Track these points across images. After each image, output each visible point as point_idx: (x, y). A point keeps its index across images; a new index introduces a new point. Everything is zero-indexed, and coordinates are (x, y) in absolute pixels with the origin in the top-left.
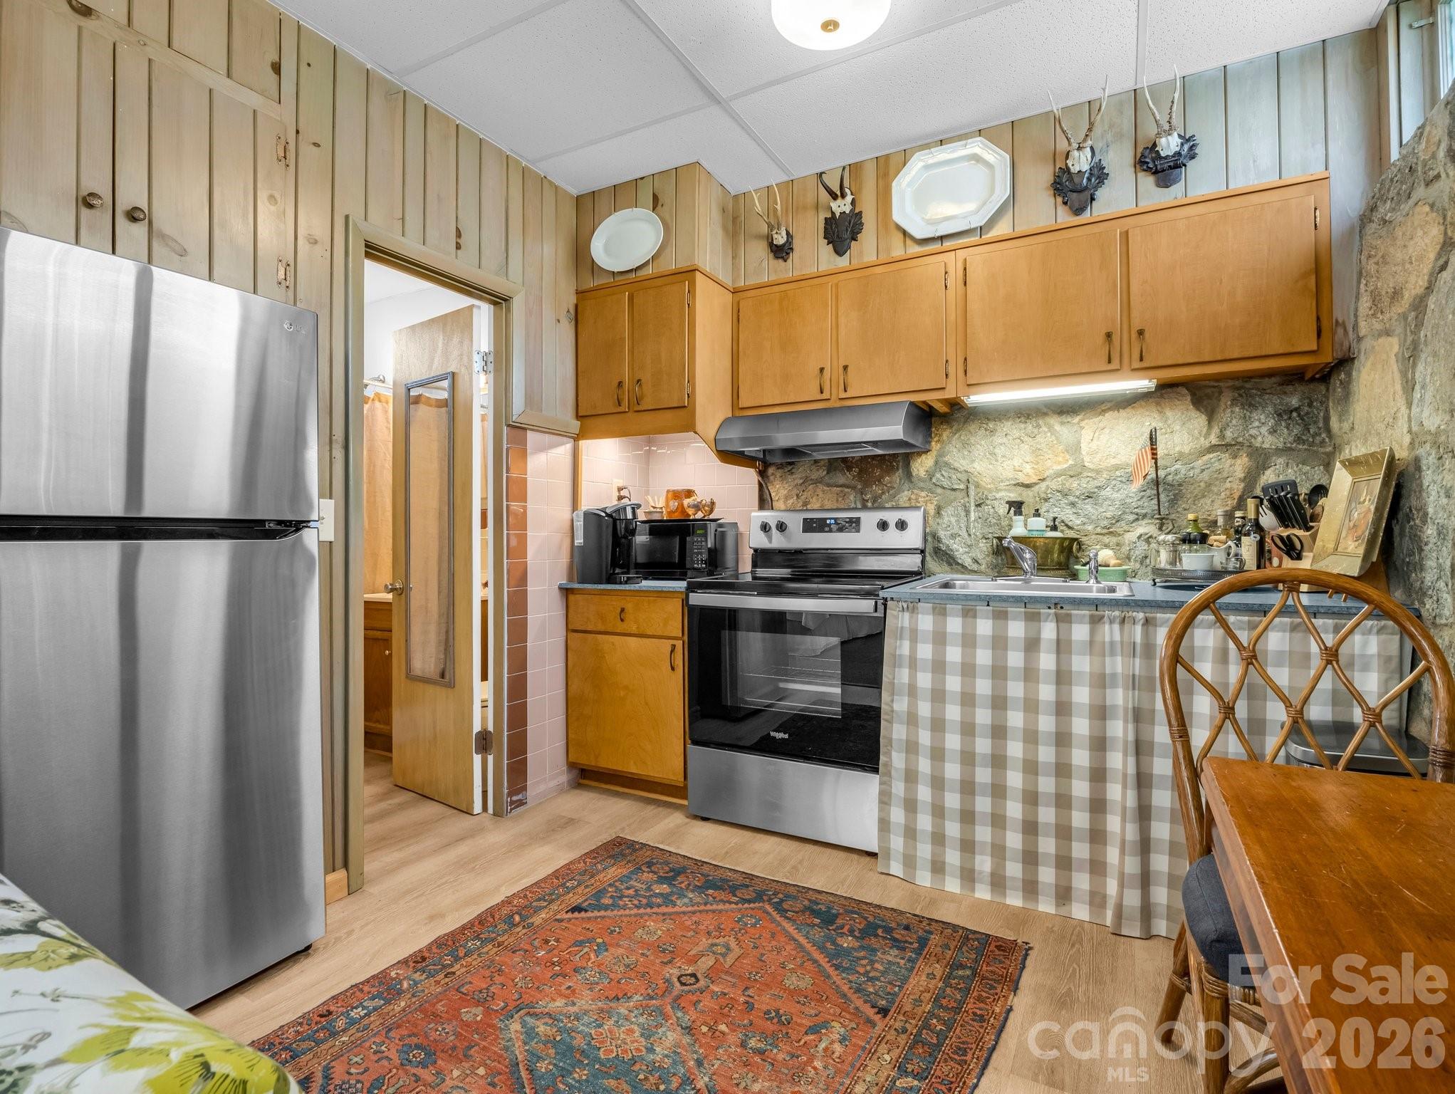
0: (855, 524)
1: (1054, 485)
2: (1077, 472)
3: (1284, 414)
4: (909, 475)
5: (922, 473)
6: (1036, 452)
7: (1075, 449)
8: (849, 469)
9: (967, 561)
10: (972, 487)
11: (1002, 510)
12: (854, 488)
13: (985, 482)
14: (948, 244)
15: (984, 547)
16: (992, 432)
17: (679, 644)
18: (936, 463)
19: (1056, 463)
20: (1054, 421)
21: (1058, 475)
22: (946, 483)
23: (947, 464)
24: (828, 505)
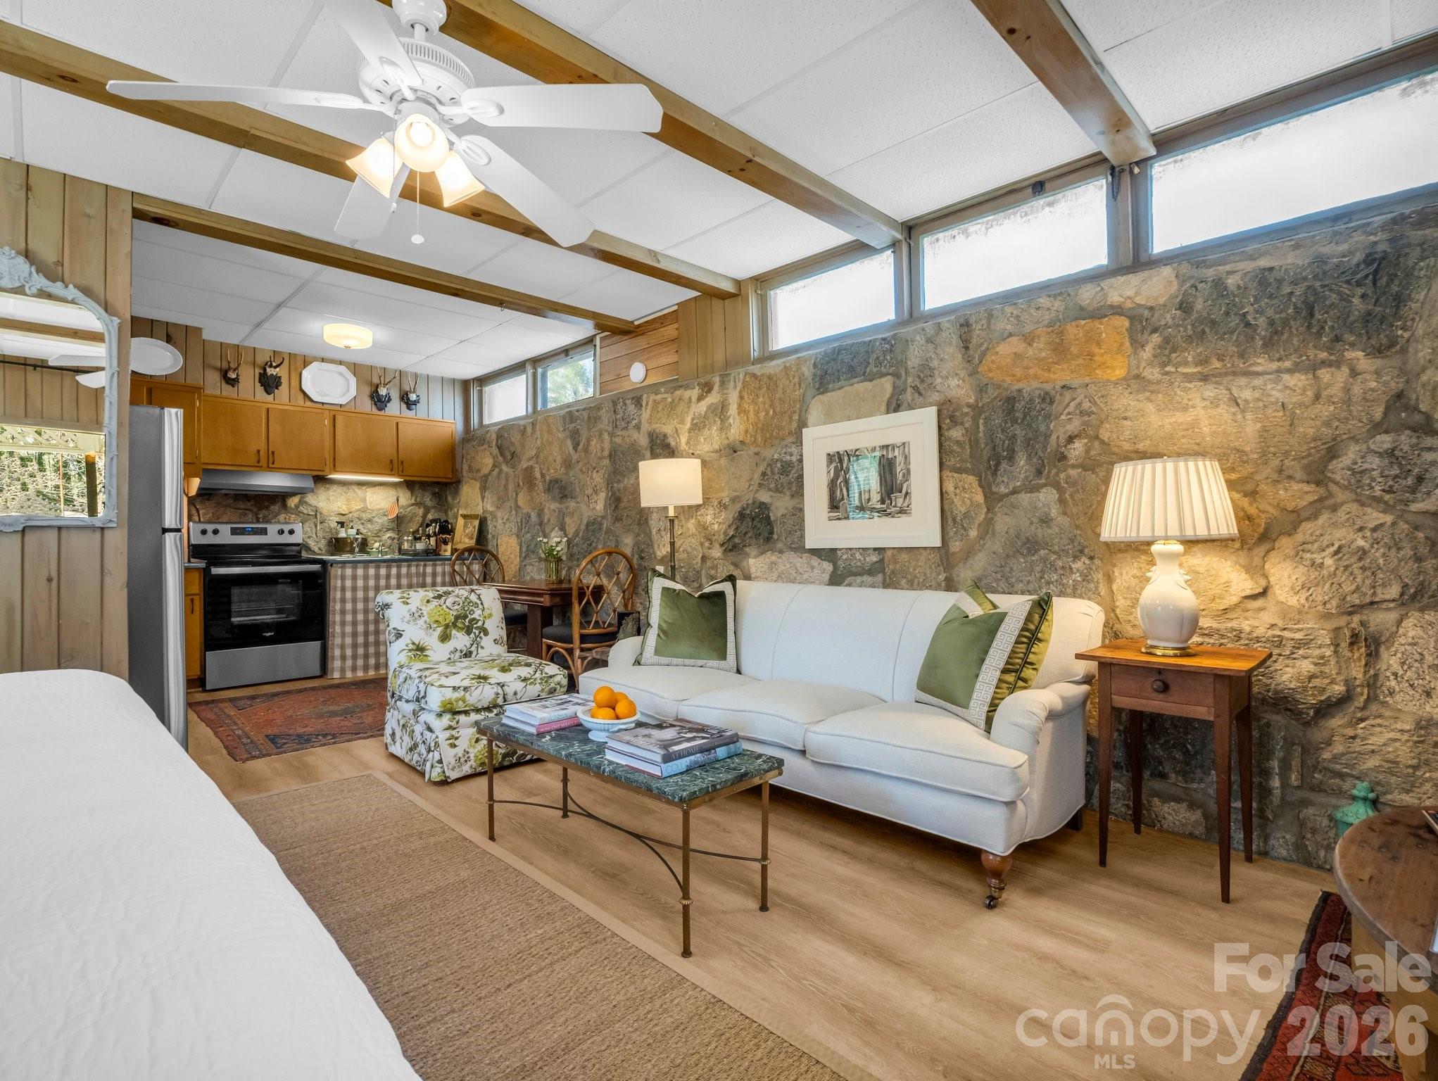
0: (264, 532)
1: (356, 515)
2: (364, 510)
3: (434, 494)
4: (285, 506)
5: (293, 506)
6: (348, 500)
7: (364, 500)
8: (249, 501)
9: (316, 549)
10: (318, 515)
11: (334, 525)
12: (251, 511)
13: (325, 512)
14: (325, 406)
15: (323, 542)
16: (328, 489)
17: (197, 599)
18: (300, 501)
19: (356, 506)
20: (355, 487)
21: (357, 511)
22: (305, 512)
23: (306, 503)
24: (234, 519)
